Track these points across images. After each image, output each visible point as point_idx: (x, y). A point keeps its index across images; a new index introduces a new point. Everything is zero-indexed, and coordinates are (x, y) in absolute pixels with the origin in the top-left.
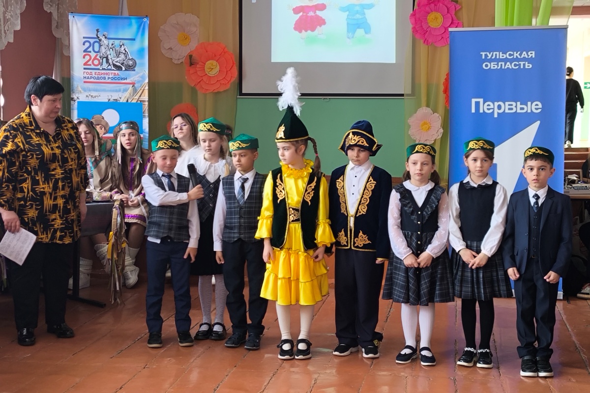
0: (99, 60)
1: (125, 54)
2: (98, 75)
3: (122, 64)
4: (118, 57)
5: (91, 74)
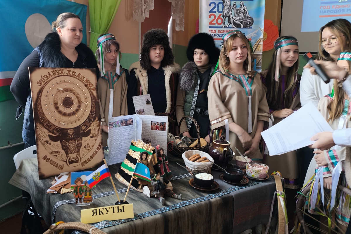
0: (222, 20)
1: (244, 13)
2: (220, 32)
3: (242, 22)
4: (238, 16)
5: (215, 32)
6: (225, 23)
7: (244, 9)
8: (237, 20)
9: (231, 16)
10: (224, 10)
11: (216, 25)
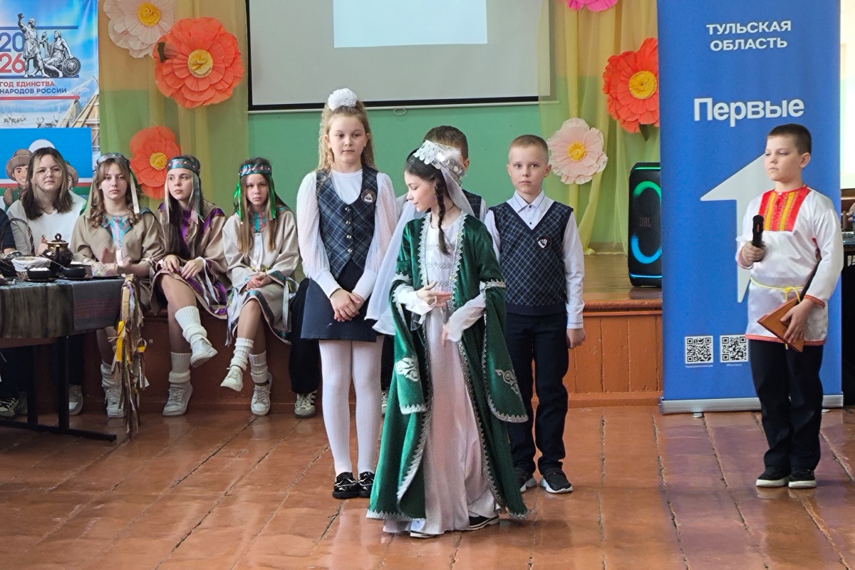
1: (62, 51)
2: (22, 86)
3: (59, 67)
4: (52, 56)
5: (11, 85)
6: (28, 69)
10: (25, 47)
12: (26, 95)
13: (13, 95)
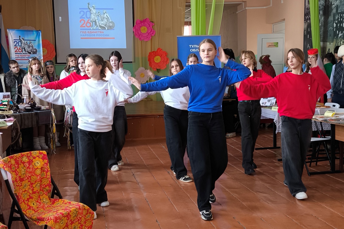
0: (21, 50)
1: (32, 47)
2: (21, 56)
3: (31, 51)
4: (29, 48)
5: (18, 56)
6: (23, 52)
7: (32, 45)
8: (29, 50)
9: (25, 48)
10: (22, 45)
11: (19, 53)
12: (22, 59)
13: (19, 59)
